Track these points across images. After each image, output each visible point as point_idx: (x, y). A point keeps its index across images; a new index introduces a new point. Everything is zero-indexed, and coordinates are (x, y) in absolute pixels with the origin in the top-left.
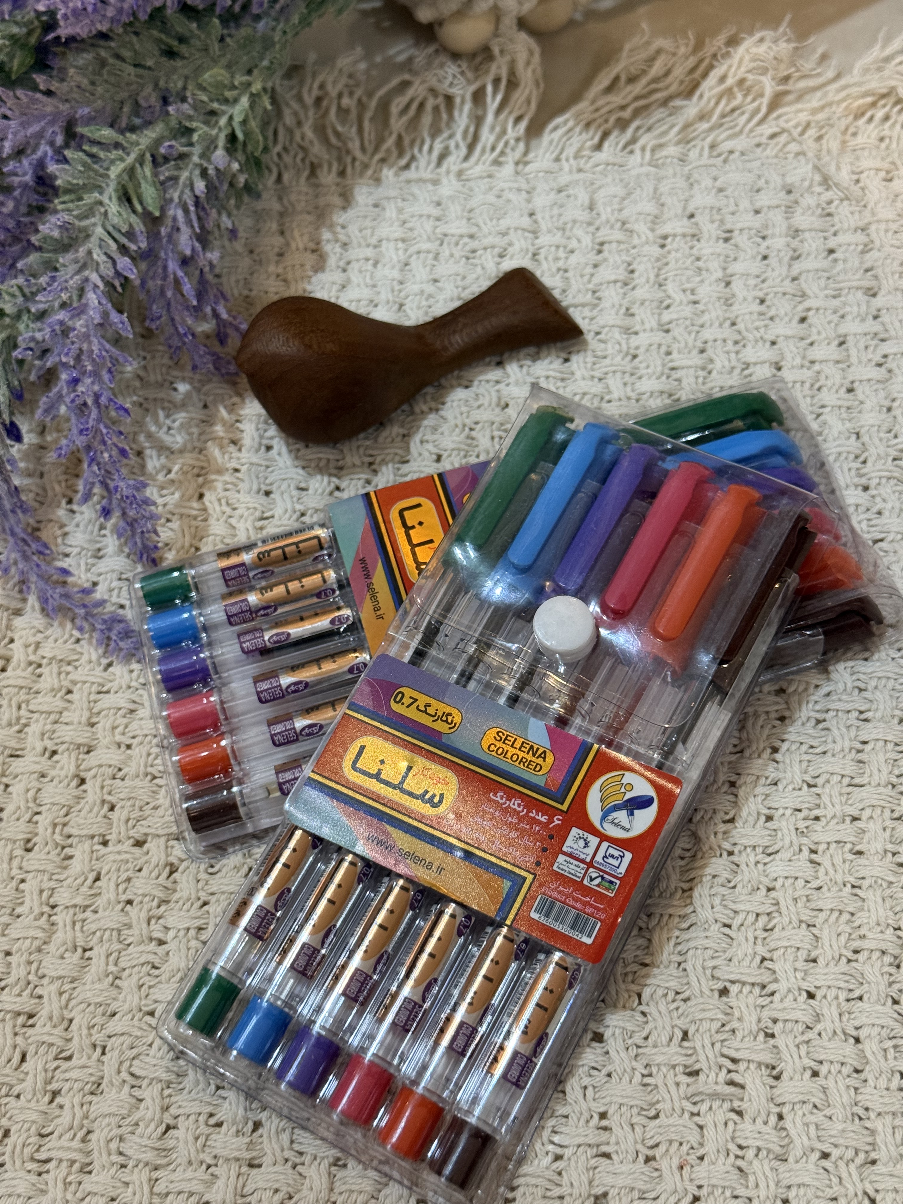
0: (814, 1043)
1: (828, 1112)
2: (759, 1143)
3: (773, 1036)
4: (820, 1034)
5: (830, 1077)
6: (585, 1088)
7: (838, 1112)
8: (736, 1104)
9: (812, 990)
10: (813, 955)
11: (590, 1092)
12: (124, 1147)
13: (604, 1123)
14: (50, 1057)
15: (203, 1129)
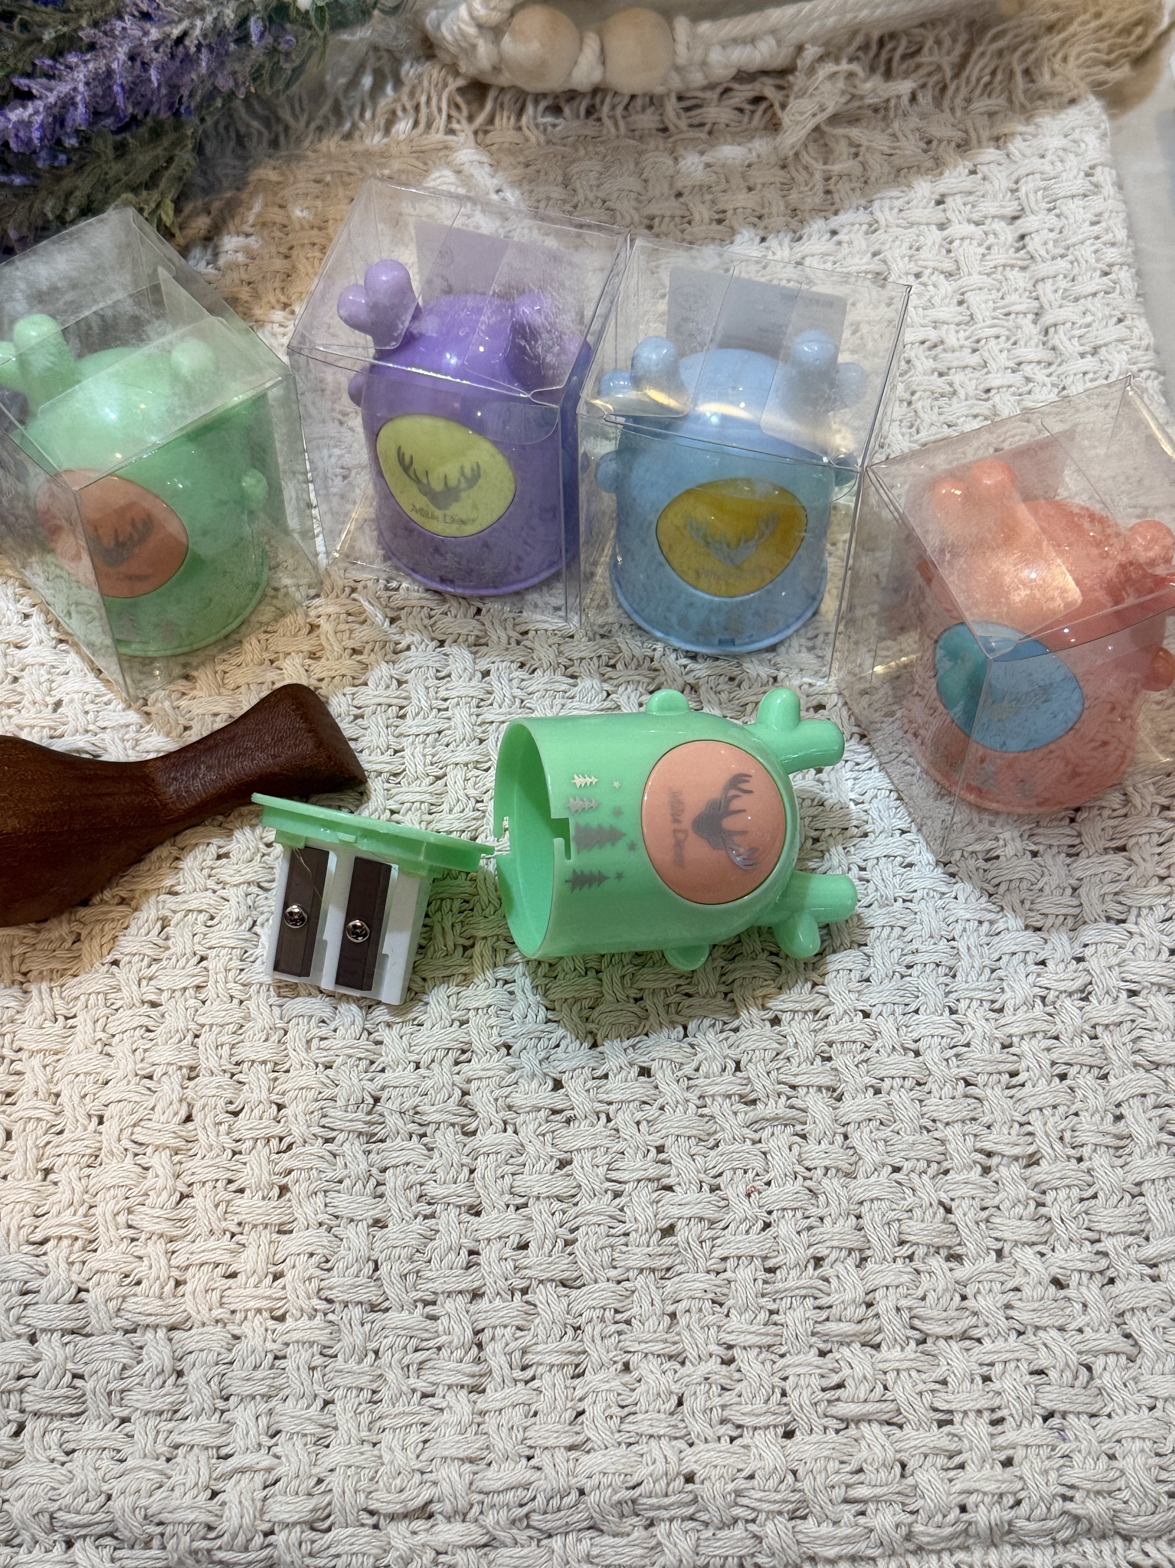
0: (873, 1060)
1: (895, 1127)
2: (827, 1163)
3: (829, 1059)
4: (878, 1052)
5: (893, 1093)
6: (638, 1123)
7: (905, 1126)
8: (799, 1128)
9: (867, 1008)
10: (866, 975)
11: (644, 1126)
12: (134, 1220)
13: (662, 1156)
14: (40, 1132)
15: (223, 1195)
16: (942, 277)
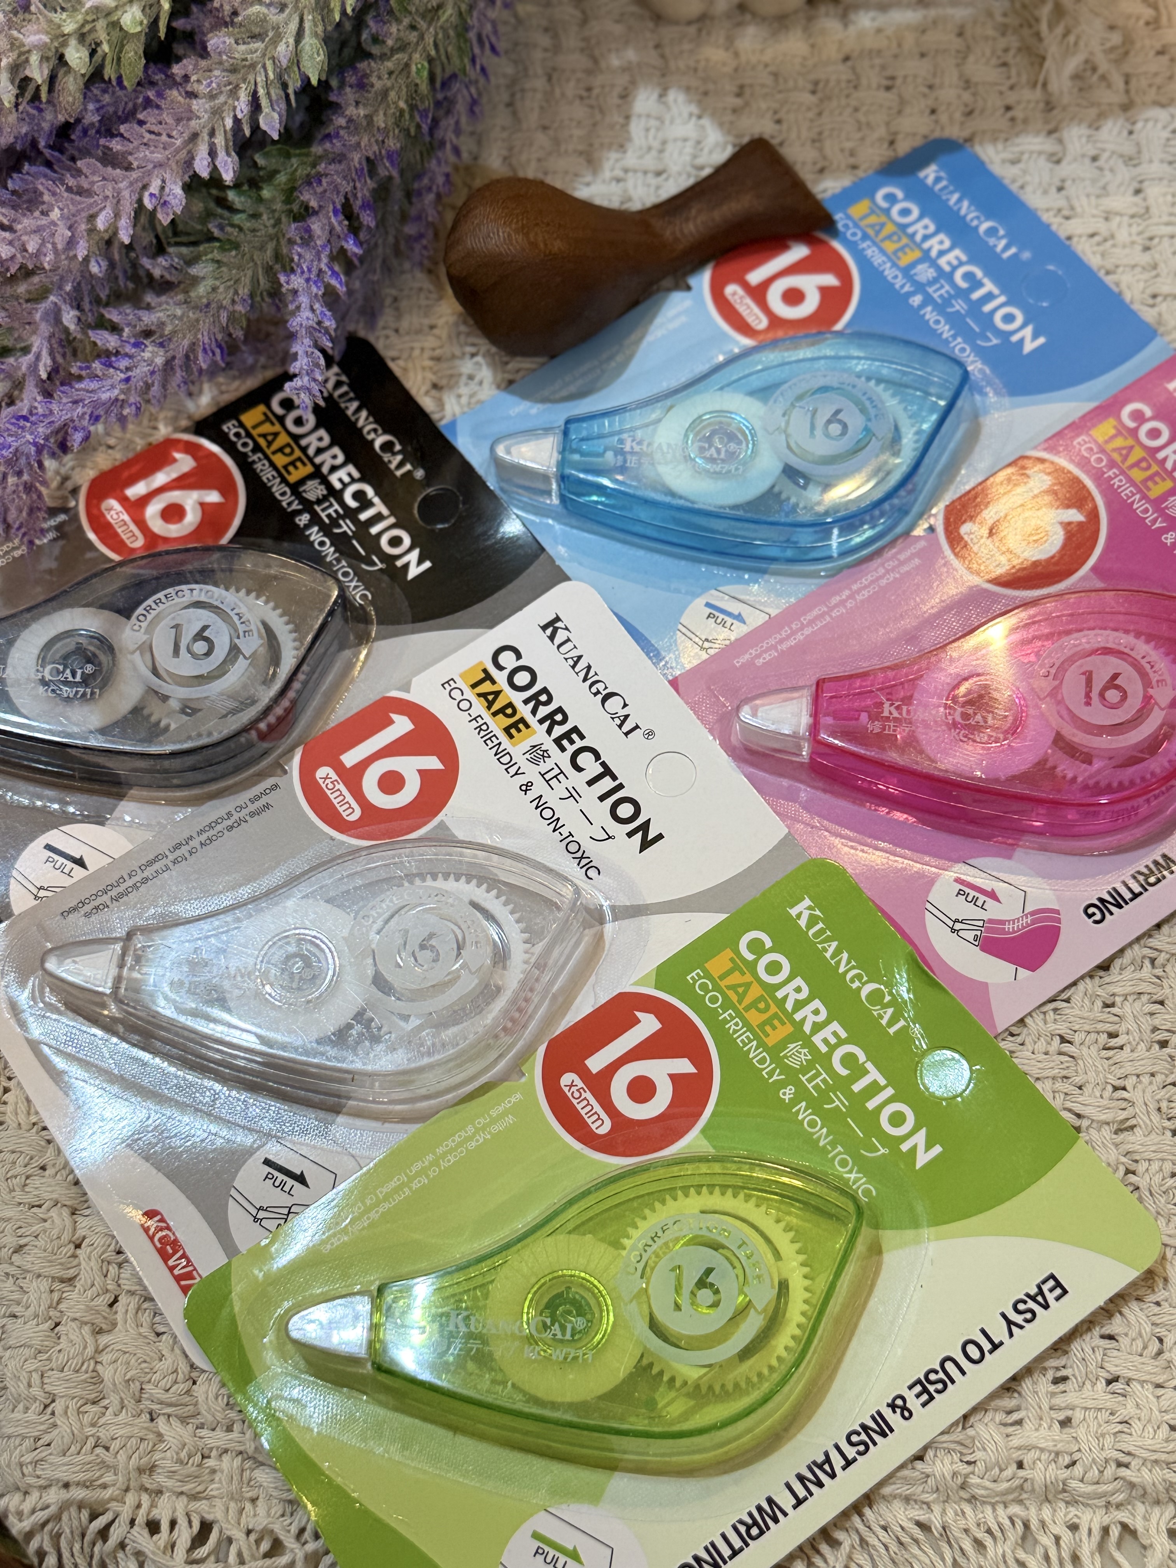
16: (1120, 161)
